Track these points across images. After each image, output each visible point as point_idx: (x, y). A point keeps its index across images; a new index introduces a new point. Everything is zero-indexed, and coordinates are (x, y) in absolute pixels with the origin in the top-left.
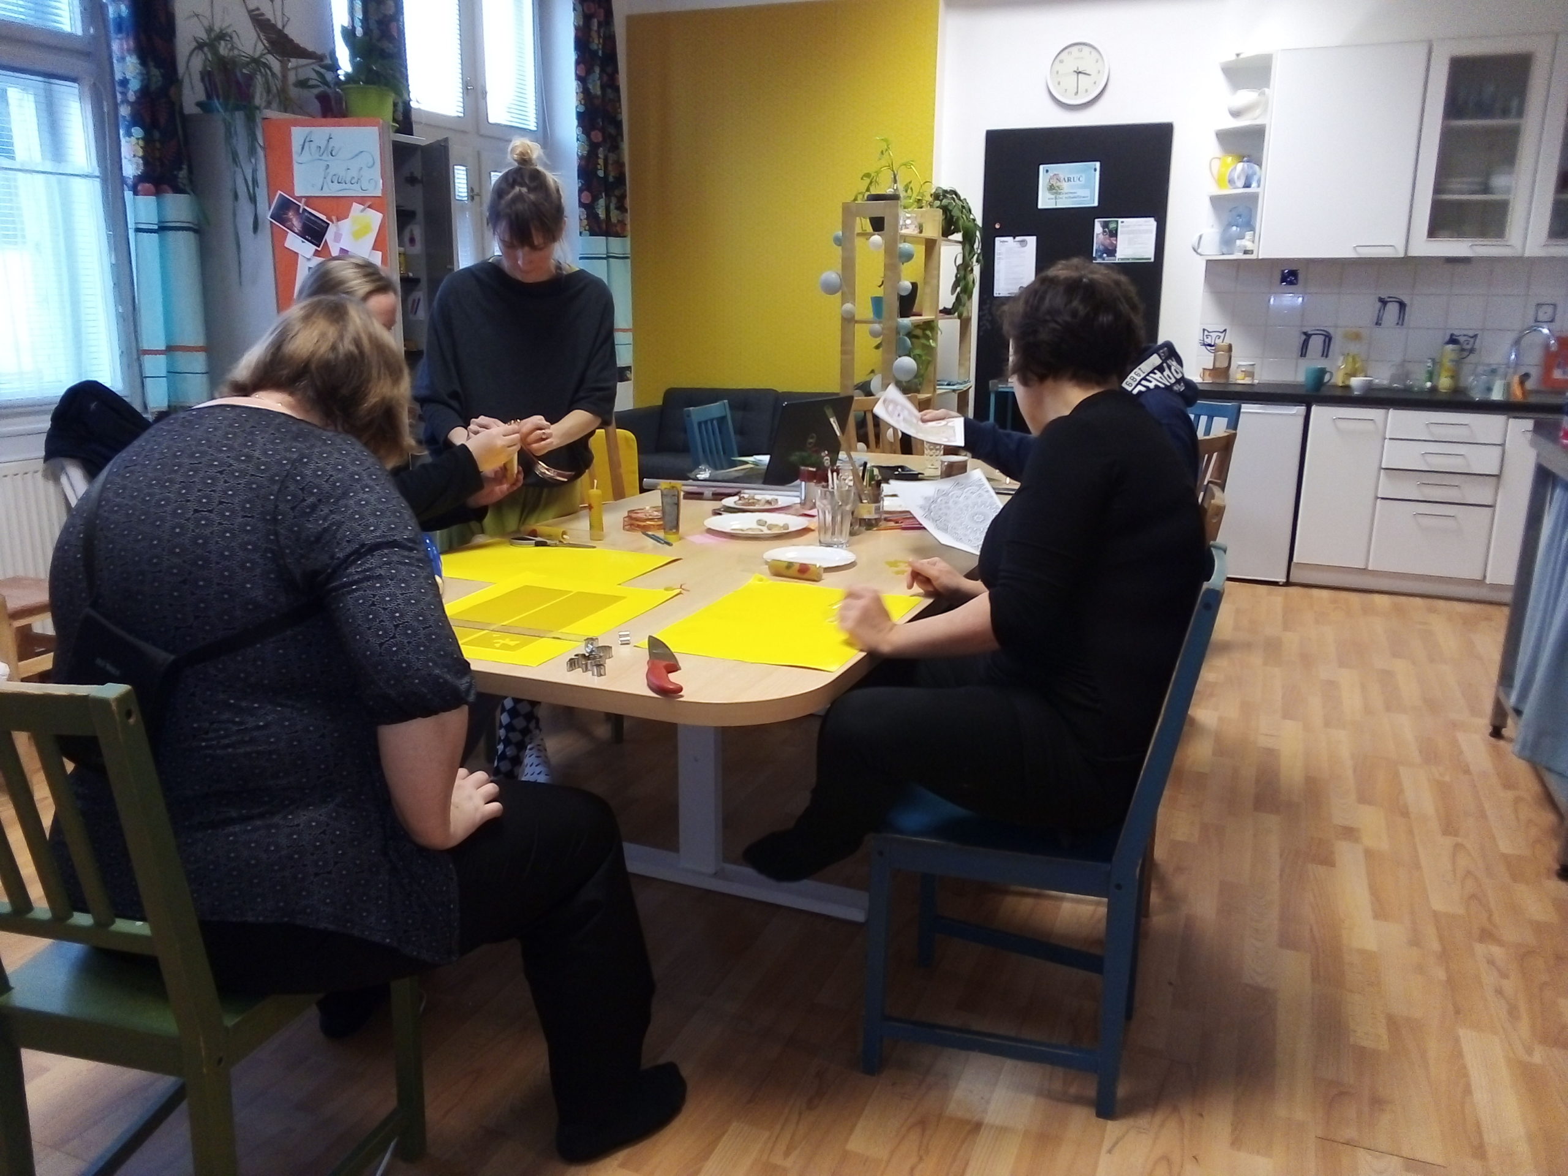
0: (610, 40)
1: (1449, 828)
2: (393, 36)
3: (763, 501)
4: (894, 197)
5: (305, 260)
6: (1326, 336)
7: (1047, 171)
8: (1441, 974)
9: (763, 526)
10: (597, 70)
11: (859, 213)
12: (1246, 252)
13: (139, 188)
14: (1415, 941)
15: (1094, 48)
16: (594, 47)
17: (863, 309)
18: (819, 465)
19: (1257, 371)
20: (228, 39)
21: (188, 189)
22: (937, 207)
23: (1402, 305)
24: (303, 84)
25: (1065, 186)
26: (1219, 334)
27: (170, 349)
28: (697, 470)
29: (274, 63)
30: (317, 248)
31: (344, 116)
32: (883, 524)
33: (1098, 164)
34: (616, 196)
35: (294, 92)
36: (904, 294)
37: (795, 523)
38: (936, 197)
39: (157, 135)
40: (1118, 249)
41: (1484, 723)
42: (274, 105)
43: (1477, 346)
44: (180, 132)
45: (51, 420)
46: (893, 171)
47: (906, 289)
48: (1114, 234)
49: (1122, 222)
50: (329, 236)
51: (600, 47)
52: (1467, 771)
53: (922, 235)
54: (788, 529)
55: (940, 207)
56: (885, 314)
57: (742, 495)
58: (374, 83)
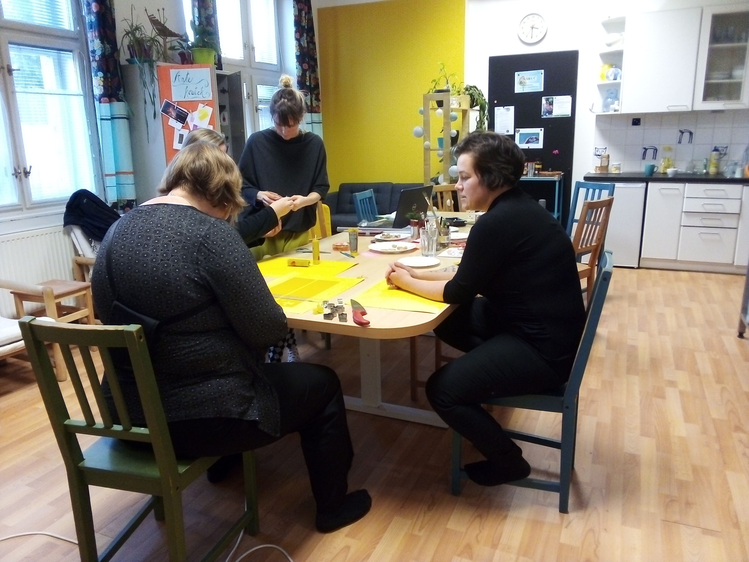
0: (310, 21)
1: (719, 380)
2: (213, 24)
3: (394, 236)
4: (448, 91)
5: (178, 131)
6: (655, 149)
7: (519, 75)
8: (717, 447)
9: (395, 248)
10: (305, 35)
11: (431, 99)
12: (615, 111)
13: (102, 100)
14: (704, 432)
15: (539, 15)
16: (303, 24)
17: (435, 144)
18: (419, 218)
19: (622, 167)
20: (140, 29)
21: (124, 100)
22: (467, 94)
23: (691, 134)
24: (172, 48)
25: (527, 82)
26: (604, 150)
27: (117, 173)
28: (361, 222)
29: (160, 39)
30: (183, 125)
31: (192, 63)
32: (450, 245)
33: (543, 71)
34: (315, 94)
35: (169, 52)
36: (453, 136)
37: (410, 246)
38: (467, 89)
39: (109, 75)
40: (553, 111)
41: (735, 331)
42: (161, 59)
43: (727, 152)
44: (120, 74)
45: (66, 208)
46: (446, 78)
47: (454, 134)
48: (551, 104)
49: (555, 98)
50: (188, 119)
51: (306, 24)
52: (727, 354)
53: (460, 108)
54: (407, 249)
55: (469, 94)
56: (444, 146)
57: (383, 234)
58: (205, 47)
